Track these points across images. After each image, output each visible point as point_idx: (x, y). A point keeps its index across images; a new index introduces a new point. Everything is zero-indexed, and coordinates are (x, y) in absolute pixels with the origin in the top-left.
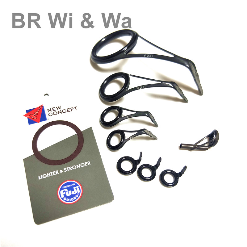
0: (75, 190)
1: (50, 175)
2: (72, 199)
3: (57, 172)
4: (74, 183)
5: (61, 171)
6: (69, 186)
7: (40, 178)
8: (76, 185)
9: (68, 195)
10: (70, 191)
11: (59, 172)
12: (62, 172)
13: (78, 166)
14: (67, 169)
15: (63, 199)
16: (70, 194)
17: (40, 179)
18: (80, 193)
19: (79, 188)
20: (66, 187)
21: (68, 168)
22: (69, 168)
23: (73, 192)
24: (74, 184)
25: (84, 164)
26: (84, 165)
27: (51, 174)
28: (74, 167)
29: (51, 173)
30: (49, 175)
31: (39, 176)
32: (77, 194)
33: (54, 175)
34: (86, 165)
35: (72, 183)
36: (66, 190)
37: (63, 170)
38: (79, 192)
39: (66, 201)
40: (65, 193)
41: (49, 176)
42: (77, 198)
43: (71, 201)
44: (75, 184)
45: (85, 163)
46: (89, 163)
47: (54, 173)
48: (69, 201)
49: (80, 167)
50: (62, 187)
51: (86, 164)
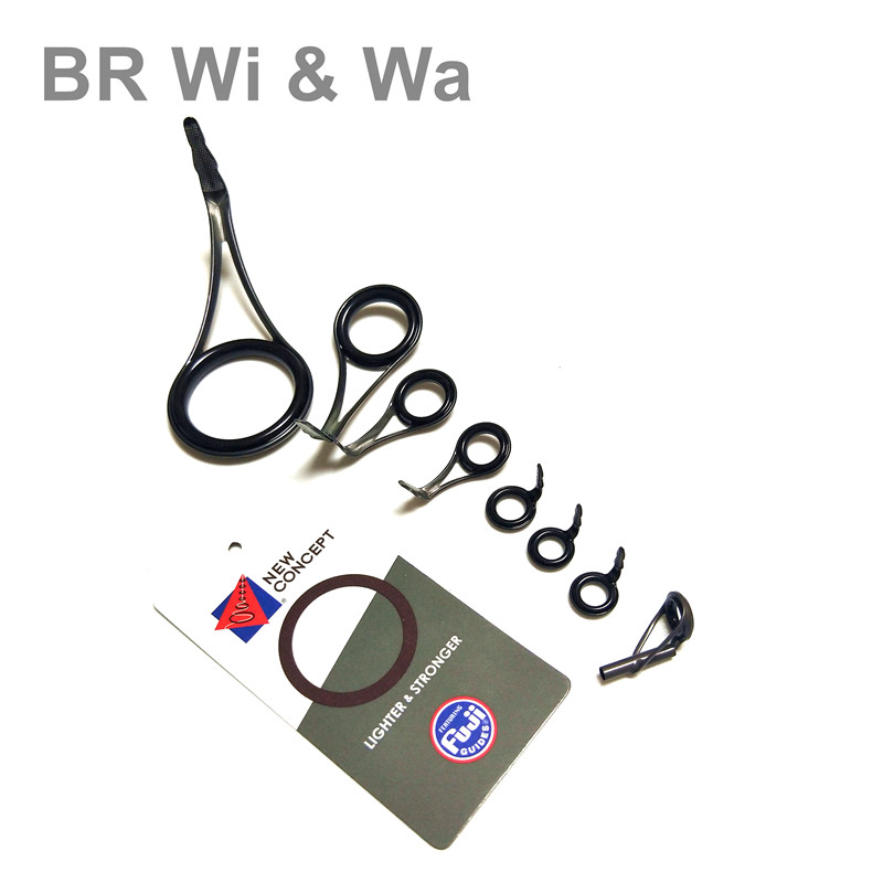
0: (472, 718)
1: (387, 723)
2: (481, 742)
3: (400, 706)
4: (457, 704)
5: (408, 699)
6: (452, 717)
7: (371, 743)
8: (466, 706)
9: (463, 740)
10: (463, 729)
11: (405, 703)
12: (411, 698)
13: (438, 662)
14: (417, 686)
15: (458, 755)
16: (468, 734)
17: (372, 747)
18: (487, 718)
19: (477, 707)
20: (445, 725)
21: (417, 682)
22: (420, 681)
23: (470, 725)
24: (460, 708)
25: (448, 648)
26: (449, 651)
27: (388, 719)
28: (431, 670)
29: (388, 716)
30: (385, 725)
31: (366, 743)
32: (482, 724)
33: (398, 716)
34: (453, 649)
35: (454, 706)
36: (452, 731)
37: (411, 693)
38: (482, 716)
39: (469, 755)
40: (453, 740)
41: (387, 726)
42: (489, 732)
43: (482, 748)
44: (461, 704)
45: (447, 645)
46: (455, 639)
47: (394, 714)
48: (477, 751)
49: (442, 662)
50: (437, 730)
51: (450, 647)
